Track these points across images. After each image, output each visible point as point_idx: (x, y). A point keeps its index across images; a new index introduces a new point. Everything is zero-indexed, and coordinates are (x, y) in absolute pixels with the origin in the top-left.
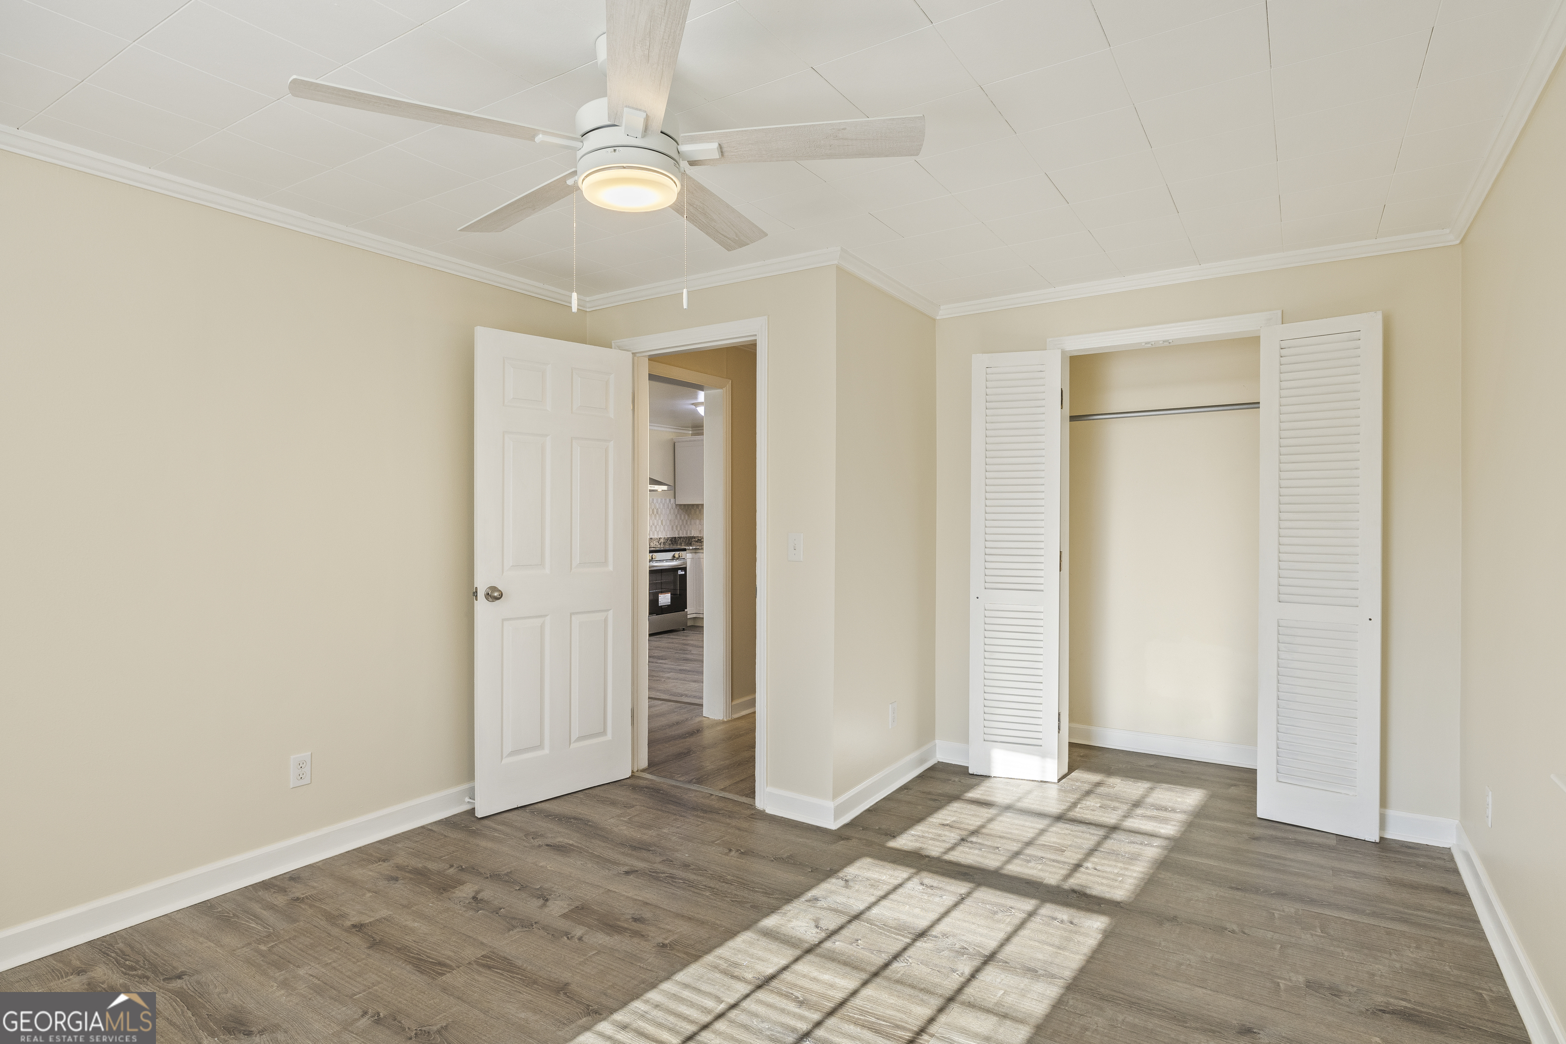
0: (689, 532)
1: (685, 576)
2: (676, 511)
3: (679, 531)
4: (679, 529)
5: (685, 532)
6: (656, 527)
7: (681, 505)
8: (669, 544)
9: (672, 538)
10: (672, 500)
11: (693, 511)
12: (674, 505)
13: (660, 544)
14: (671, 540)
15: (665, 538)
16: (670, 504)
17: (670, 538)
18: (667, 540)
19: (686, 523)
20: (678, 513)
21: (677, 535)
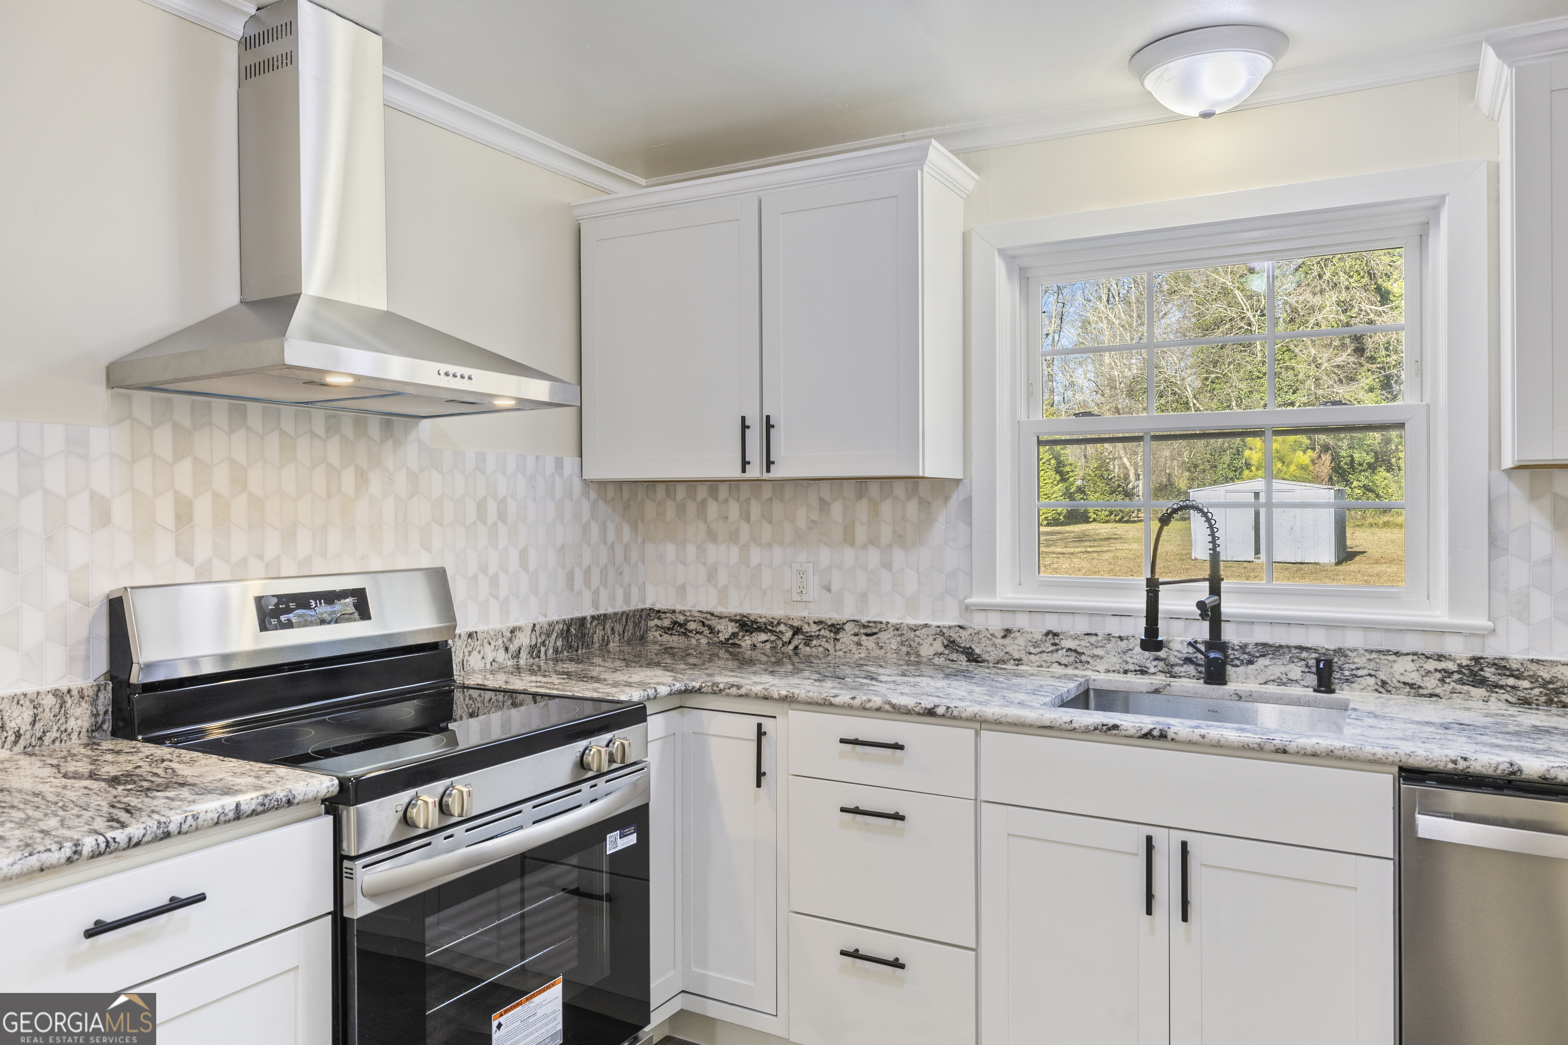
0: (635, 591)
2: (586, 505)
3: (596, 593)
4: (595, 581)
6: (494, 582)
7: (602, 484)
8: (556, 651)
9: (569, 624)
10: (570, 464)
11: (650, 509)
12: (577, 482)
13: (516, 657)
14: (565, 634)
15: (537, 628)
16: (559, 464)
17: (561, 626)
18: (548, 635)
19: (626, 558)
20: (593, 517)
21: (587, 611)
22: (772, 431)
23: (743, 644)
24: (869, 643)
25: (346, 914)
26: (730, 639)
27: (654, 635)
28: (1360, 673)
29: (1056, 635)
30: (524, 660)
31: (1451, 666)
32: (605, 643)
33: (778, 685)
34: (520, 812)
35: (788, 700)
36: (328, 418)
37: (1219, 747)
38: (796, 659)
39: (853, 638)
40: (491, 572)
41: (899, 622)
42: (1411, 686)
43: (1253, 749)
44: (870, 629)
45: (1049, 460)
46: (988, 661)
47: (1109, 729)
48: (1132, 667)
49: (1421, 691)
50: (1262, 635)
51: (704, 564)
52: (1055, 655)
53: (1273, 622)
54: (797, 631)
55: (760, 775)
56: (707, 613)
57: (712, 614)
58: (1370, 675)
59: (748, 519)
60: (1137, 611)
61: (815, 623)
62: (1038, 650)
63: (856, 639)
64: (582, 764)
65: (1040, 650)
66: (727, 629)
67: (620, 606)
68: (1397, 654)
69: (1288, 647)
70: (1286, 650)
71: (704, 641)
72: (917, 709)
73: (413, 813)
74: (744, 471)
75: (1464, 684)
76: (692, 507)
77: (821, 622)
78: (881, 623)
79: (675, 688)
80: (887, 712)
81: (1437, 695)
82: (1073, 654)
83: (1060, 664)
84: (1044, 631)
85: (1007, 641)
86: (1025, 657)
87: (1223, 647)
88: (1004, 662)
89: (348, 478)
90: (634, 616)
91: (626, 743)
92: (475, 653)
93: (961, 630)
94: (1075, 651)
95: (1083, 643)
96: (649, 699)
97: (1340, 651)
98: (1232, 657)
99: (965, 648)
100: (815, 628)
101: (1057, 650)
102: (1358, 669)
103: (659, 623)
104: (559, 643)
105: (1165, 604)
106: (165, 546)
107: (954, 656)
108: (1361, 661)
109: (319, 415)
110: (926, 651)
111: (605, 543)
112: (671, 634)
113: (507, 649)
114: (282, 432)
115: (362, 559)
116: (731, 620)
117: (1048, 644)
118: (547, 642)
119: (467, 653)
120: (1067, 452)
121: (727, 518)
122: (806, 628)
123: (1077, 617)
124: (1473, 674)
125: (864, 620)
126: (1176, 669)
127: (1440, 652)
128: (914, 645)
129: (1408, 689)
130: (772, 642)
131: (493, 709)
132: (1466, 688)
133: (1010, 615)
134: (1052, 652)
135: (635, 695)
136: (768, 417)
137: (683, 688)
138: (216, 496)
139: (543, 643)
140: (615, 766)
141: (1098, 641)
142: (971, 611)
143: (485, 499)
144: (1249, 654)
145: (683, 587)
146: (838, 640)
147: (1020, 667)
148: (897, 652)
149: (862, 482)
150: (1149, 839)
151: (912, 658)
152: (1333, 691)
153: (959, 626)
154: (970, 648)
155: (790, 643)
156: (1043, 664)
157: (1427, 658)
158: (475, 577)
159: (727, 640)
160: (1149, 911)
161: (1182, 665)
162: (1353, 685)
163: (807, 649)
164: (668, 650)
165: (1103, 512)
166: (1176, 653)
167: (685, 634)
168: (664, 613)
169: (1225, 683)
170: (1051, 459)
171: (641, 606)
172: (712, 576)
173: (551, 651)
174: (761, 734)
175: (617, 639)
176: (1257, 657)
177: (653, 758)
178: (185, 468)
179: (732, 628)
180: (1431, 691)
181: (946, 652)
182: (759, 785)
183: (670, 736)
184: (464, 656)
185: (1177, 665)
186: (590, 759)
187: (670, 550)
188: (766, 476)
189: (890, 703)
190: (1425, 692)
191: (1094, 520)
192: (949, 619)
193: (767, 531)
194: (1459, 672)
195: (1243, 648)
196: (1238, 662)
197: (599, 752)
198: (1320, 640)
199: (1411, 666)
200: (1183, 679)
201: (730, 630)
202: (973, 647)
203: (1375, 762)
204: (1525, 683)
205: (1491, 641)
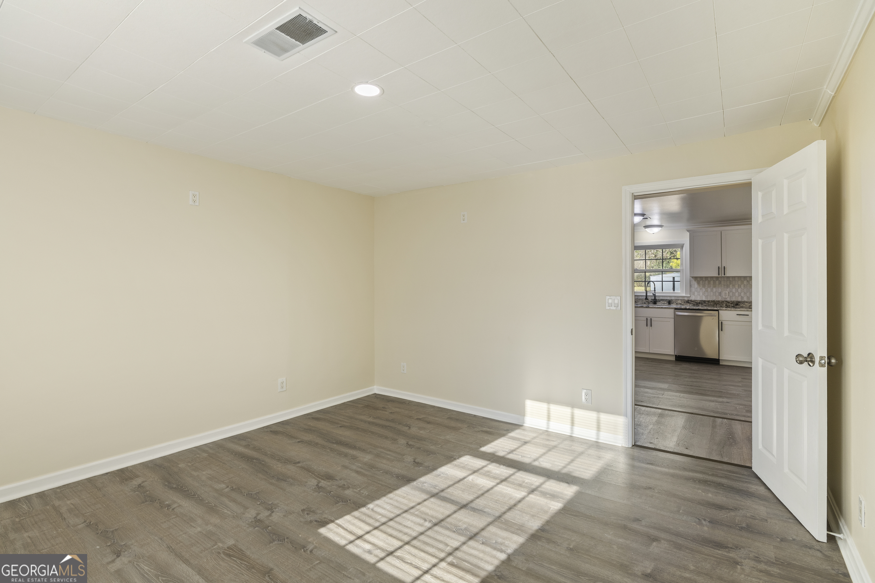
31: (685, 301)
37: (655, 308)
42: (680, 304)
43: (660, 308)
50: (661, 298)
53: (663, 296)
58: (675, 301)
68: (679, 300)
69: (664, 299)
81: (683, 305)
87: (656, 300)
97: (671, 300)
127: (684, 299)
132: (687, 303)
144: (659, 300)
150: (647, 318)
152: (670, 305)
157: (682, 300)
160: (647, 326)
162: (673, 304)
166: (650, 301)
176: (661, 301)
198: (669, 298)
203: (672, 308)
204: (694, 303)
205: (690, 298)
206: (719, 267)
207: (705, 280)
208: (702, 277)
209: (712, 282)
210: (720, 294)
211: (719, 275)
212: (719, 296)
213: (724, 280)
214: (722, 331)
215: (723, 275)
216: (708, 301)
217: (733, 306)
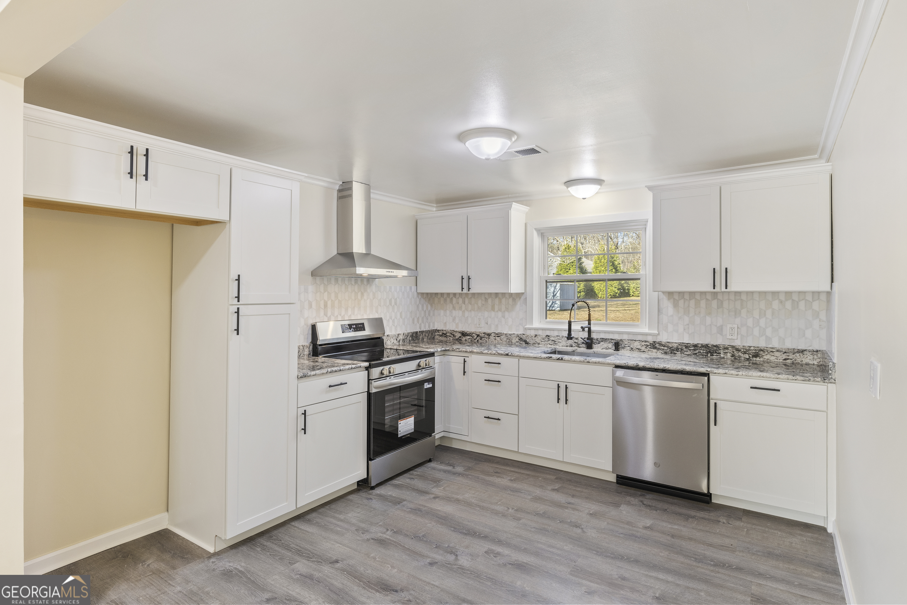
0: (431, 324)
1: (432, 390)
2: (418, 300)
3: (420, 325)
4: (420, 321)
5: (427, 325)
6: (393, 321)
7: (422, 294)
8: (409, 341)
9: (413, 333)
10: (414, 288)
11: (436, 300)
12: (415, 293)
13: (399, 342)
14: (412, 336)
15: (405, 334)
16: (411, 288)
17: (411, 334)
18: (408, 336)
19: (429, 315)
20: (420, 303)
21: (418, 330)
22: (470, 280)
23: (463, 340)
24: (498, 339)
25: (370, 392)
26: (459, 338)
27: (437, 337)
28: (626, 346)
29: (549, 336)
30: (401, 342)
31: (648, 344)
32: (423, 339)
33: (469, 349)
34: (405, 375)
35: (472, 352)
36: (355, 280)
38: (477, 343)
39: (494, 337)
40: (393, 319)
41: (506, 333)
42: (639, 349)
43: (582, 362)
44: (498, 335)
45: (612, 270)
46: (531, 344)
47: (550, 358)
48: (569, 345)
49: (641, 350)
50: (603, 336)
51: (452, 316)
52: (548, 342)
53: (605, 332)
54: (478, 336)
55: (464, 372)
56: (452, 330)
57: (454, 331)
58: (629, 346)
59: (464, 304)
60: (566, 329)
61: (483, 333)
62: (544, 340)
63: (494, 338)
64: (419, 365)
65: (545, 340)
66: (458, 335)
67: (427, 329)
68: (635, 341)
69: (608, 339)
70: (608, 340)
71: (451, 339)
72: (504, 354)
73: (383, 371)
74: (462, 291)
75: (651, 348)
76: (448, 300)
77: (485, 333)
78: (501, 333)
79: (442, 349)
80: (497, 355)
81: (645, 352)
82: (553, 341)
83: (550, 344)
84: (546, 335)
85: (536, 338)
86: (540, 342)
87: (592, 339)
88: (535, 344)
89: (359, 294)
90: (431, 331)
91: (430, 361)
92: (389, 340)
93: (523, 335)
94: (554, 341)
95: (556, 338)
96: (435, 352)
97: (621, 340)
98: (594, 342)
99: (524, 340)
100: (483, 335)
101: (549, 340)
102: (626, 345)
103: (438, 333)
104: (410, 339)
105: (573, 327)
106: (322, 313)
107: (521, 342)
108: (626, 343)
109: (353, 279)
110: (514, 341)
111: (423, 310)
112: (442, 337)
113: (397, 340)
114: (345, 284)
115: (362, 315)
116: (459, 333)
117: (547, 339)
118: (407, 338)
119: (387, 340)
120: (620, 266)
121: (458, 303)
122: (481, 335)
123: (555, 331)
124: (653, 346)
125: (497, 332)
126: (580, 345)
127: (645, 340)
128: (510, 339)
129: (638, 350)
130: (471, 339)
131: (393, 356)
132: (652, 349)
133: (537, 331)
134: (548, 341)
135: (432, 350)
136: (469, 276)
137: (444, 349)
138: (332, 300)
139: (406, 338)
140: (427, 367)
141: (560, 338)
142: (526, 330)
143: (391, 299)
144: (598, 341)
145: (446, 323)
146: (490, 338)
147: (539, 345)
148: (506, 341)
149: (497, 294)
150: (558, 385)
151: (510, 343)
152: (619, 351)
153: (523, 334)
154: (526, 340)
155: (476, 339)
156: (545, 344)
157: (642, 342)
158: (389, 320)
159: (458, 338)
160: (558, 402)
161: (581, 344)
162: (624, 349)
163: (481, 341)
164: (441, 342)
165: (637, 292)
166: (580, 341)
167: (446, 337)
168: (440, 331)
169: (592, 349)
170: (613, 269)
171: (433, 329)
172: (454, 320)
173: (408, 341)
174: (465, 361)
175: (426, 338)
176: (601, 342)
177: (436, 366)
178: (326, 294)
179: (459, 335)
180: (643, 350)
181: (519, 341)
182: (464, 375)
183: (441, 362)
184: (386, 341)
185: (580, 344)
186: (421, 364)
187: (442, 312)
188: (468, 292)
189: (497, 352)
190: (642, 351)
191: (633, 296)
192: (520, 332)
193: (470, 307)
194: (650, 345)
195: (597, 339)
196: (596, 343)
197: (423, 362)
198: (617, 337)
199: (639, 344)
200: (582, 348)
201: (459, 336)
202: (527, 340)
203: (609, 364)
204: (666, 348)
205: (659, 337)
206: (714, 269)
207: (688, 299)
208: (683, 293)
209: (703, 303)
210: (720, 330)
211: (714, 288)
212: (719, 335)
213: (729, 299)
214: (715, 425)
215: (723, 289)
216: (695, 346)
217: (748, 357)
